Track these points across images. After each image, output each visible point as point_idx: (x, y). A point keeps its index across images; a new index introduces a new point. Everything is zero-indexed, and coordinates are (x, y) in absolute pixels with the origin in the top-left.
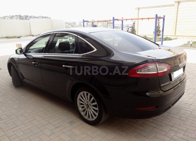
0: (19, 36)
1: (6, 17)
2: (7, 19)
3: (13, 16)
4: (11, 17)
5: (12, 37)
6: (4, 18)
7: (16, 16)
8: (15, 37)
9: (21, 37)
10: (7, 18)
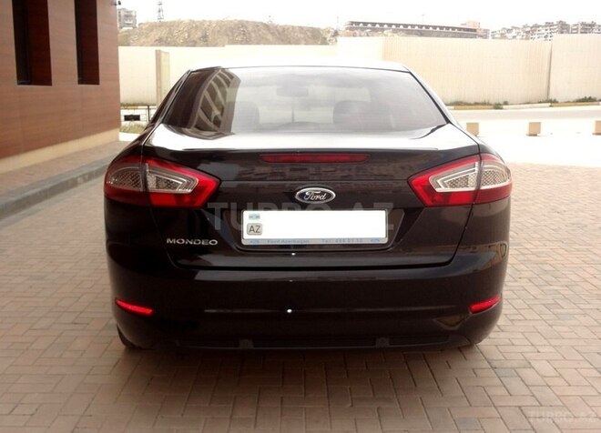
0: (501, 103)
1: (509, 31)
2: (514, 37)
3: (536, 26)
4: (527, 32)
5: (476, 104)
6: (503, 36)
7: (549, 25)
8: (485, 104)
9: (506, 103)
10: (514, 33)
